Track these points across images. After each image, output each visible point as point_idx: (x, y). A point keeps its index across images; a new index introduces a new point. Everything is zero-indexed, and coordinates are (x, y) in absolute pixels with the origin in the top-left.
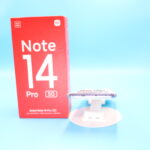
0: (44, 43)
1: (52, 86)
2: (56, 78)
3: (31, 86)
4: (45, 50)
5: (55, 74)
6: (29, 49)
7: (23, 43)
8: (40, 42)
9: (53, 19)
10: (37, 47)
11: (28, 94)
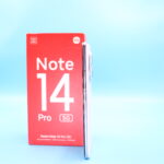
0: (61, 62)
1: (67, 108)
2: (72, 100)
3: (44, 108)
4: (62, 69)
5: (71, 96)
6: (45, 67)
7: (39, 60)
8: (57, 60)
9: (72, 36)
10: (53, 65)
11: (41, 117)
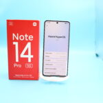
0: (26, 36)
1: (30, 61)
2: (32, 56)
3: (17, 60)
4: (27, 40)
5: (31, 54)
6: (17, 39)
7: (14, 35)
8: (24, 35)
10: (22, 38)
11: (15, 65)
